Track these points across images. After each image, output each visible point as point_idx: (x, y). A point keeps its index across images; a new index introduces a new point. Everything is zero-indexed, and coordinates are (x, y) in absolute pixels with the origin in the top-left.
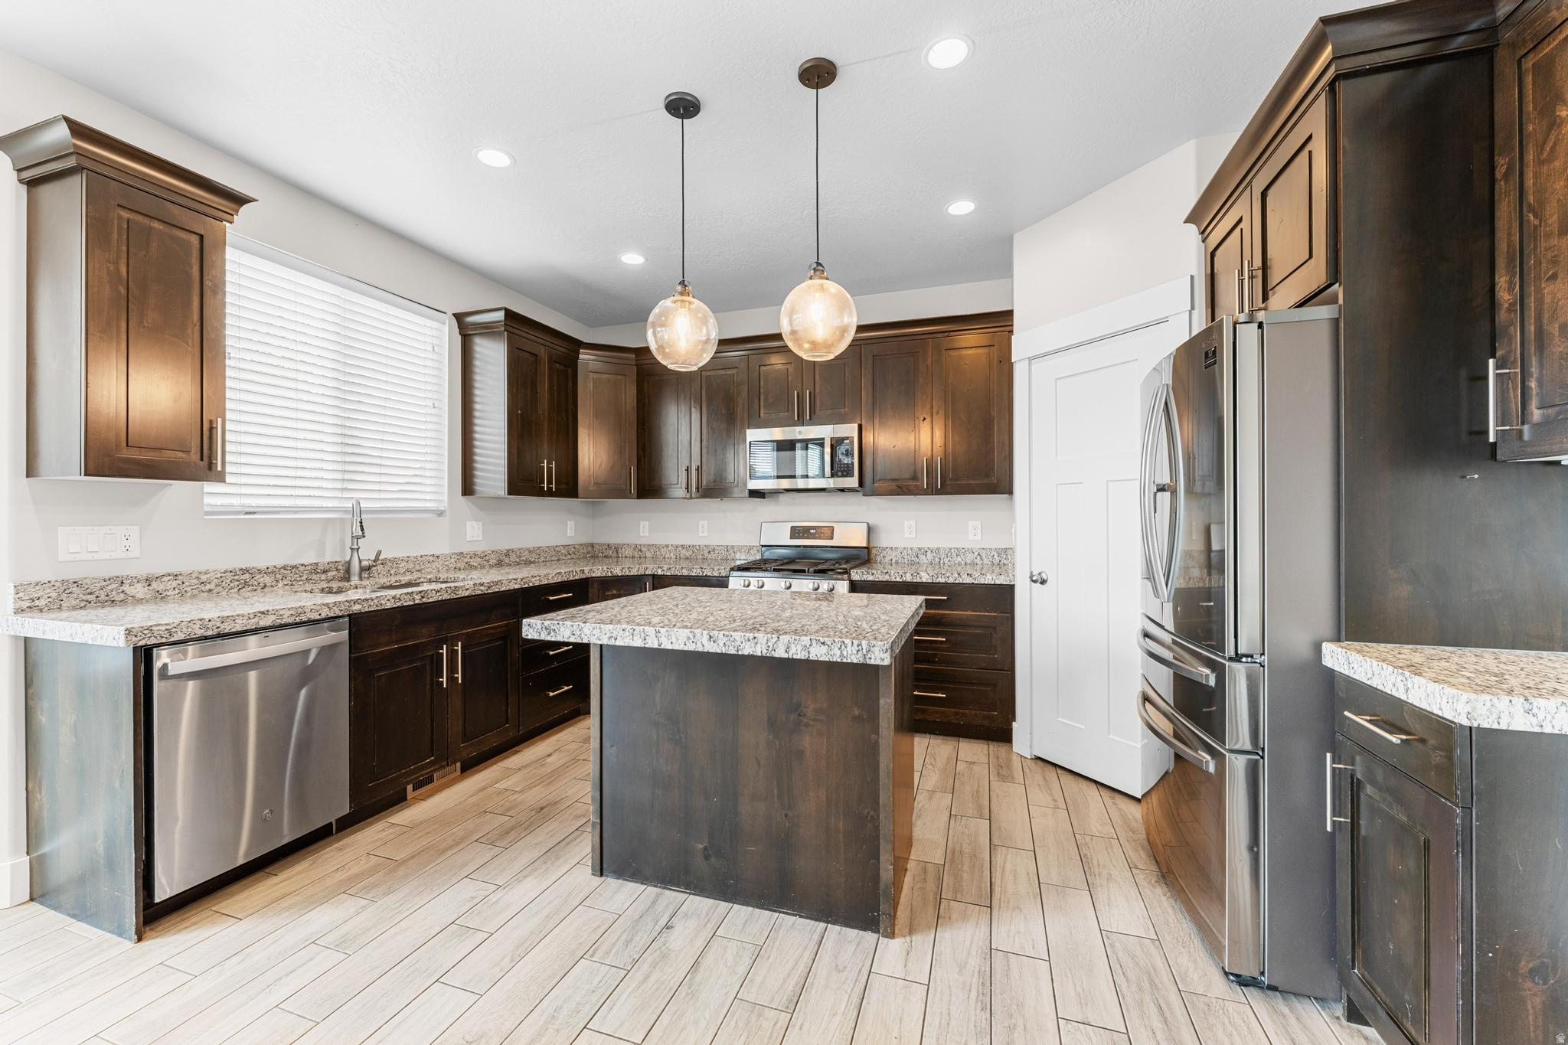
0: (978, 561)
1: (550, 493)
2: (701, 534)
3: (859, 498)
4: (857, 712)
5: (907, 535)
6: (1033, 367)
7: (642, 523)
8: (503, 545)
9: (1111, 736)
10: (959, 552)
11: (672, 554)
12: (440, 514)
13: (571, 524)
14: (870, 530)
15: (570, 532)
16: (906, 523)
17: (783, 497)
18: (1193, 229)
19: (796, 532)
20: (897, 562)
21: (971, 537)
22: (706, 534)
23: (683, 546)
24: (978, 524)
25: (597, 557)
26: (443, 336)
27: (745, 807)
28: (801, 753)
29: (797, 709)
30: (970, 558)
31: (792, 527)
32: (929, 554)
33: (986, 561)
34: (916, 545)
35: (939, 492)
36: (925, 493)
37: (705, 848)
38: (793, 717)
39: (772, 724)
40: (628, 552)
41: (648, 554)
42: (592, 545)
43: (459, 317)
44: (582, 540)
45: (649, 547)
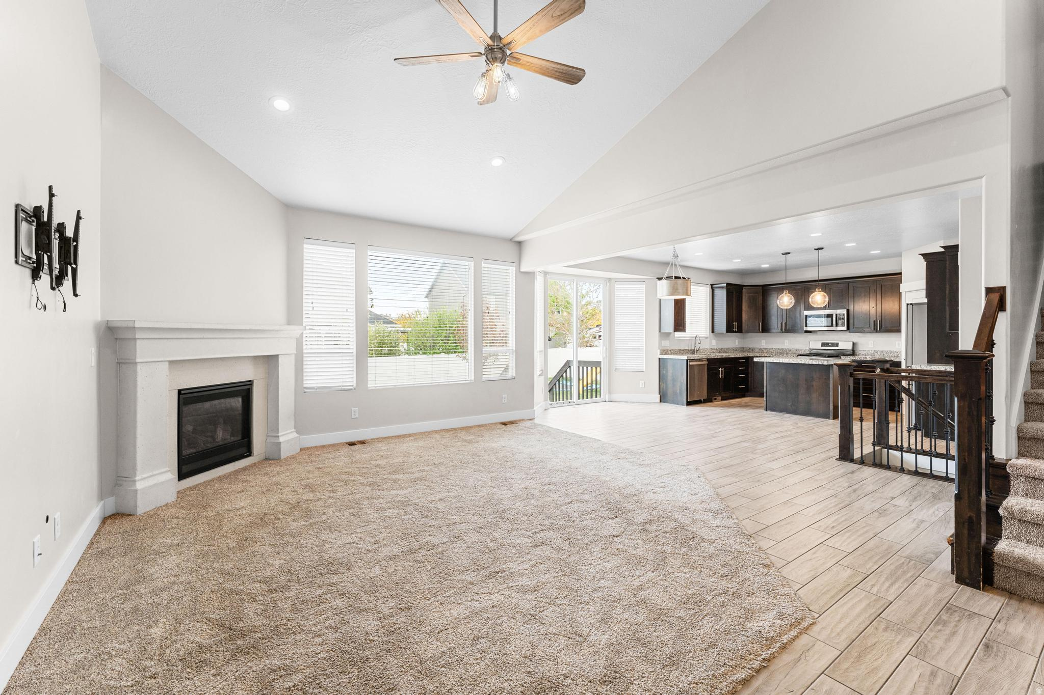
1: (736, 332)
2: (787, 345)
3: (848, 333)
4: (825, 377)
5: (870, 346)
6: (907, 294)
7: (762, 341)
8: (720, 347)
10: (891, 352)
12: (706, 338)
13: (737, 341)
14: (854, 344)
15: (737, 344)
16: (870, 342)
17: (818, 333)
19: (823, 344)
23: (778, 349)
25: (745, 352)
26: (708, 290)
27: (800, 397)
32: (879, 353)
34: (873, 349)
35: (878, 332)
36: (874, 331)
37: (791, 405)
40: (757, 350)
41: (765, 351)
42: (743, 348)
43: (712, 285)
44: (740, 346)
45: (765, 349)
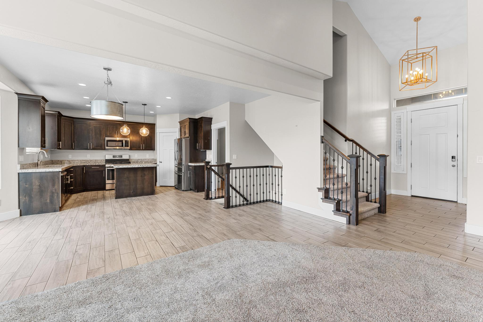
0: (148, 161)
2: (88, 157)
3: (129, 150)
4: (151, 173)
5: (136, 157)
6: (160, 134)
7: (70, 155)
9: (170, 180)
10: (145, 159)
11: (79, 162)
13: (49, 155)
14: (129, 156)
16: (136, 155)
17: (109, 150)
18: (179, 123)
20: (134, 161)
21: (147, 157)
22: (89, 157)
23: (83, 160)
24: (148, 155)
25: (54, 163)
27: (138, 186)
28: (145, 179)
29: (145, 174)
30: (147, 160)
31: (113, 156)
32: (140, 160)
33: (150, 161)
34: (138, 159)
35: (143, 150)
36: (141, 150)
37: (133, 192)
38: (144, 175)
39: (141, 176)
40: (66, 162)
41: (72, 162)
42: (52, 161)
44: (50, 159)
45: (72, 161)
